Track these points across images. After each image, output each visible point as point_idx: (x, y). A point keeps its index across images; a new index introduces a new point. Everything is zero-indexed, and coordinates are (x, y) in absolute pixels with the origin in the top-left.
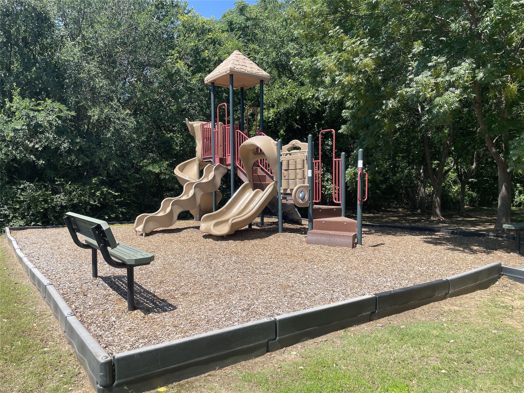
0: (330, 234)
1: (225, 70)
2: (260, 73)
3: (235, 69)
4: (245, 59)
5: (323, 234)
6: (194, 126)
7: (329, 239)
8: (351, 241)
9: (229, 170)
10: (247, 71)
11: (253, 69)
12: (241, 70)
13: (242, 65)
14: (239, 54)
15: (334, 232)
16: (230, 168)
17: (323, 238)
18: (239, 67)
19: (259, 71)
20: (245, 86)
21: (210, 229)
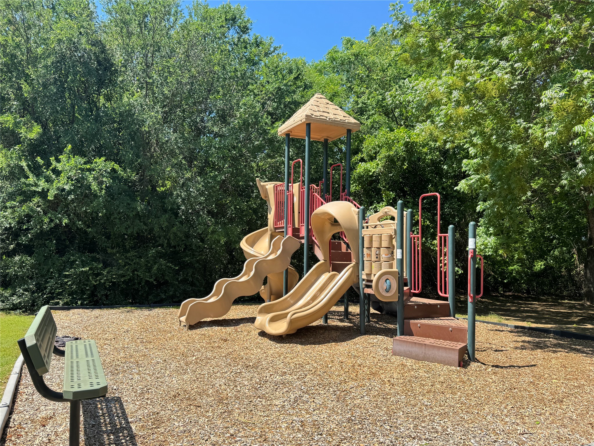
0: (425, 344)
1: (301, 118)
2: (347, 121)
3: (313, 116)
4: (328, 103)
5: (415, 343)
6: (267, 187)
7: (424, 352)
8: (456, 357)
9: (302, 245)
10: (329, 119)
11: (337, 116)
12: (321, 117)
13: (323, 112)
14: (321, 98)
15: (432, 340)
16: (303, 241)
17: (415, 350)
18: (318, 114)
19: (344, 119)
20: (330, 138)
21: (264, 326)
